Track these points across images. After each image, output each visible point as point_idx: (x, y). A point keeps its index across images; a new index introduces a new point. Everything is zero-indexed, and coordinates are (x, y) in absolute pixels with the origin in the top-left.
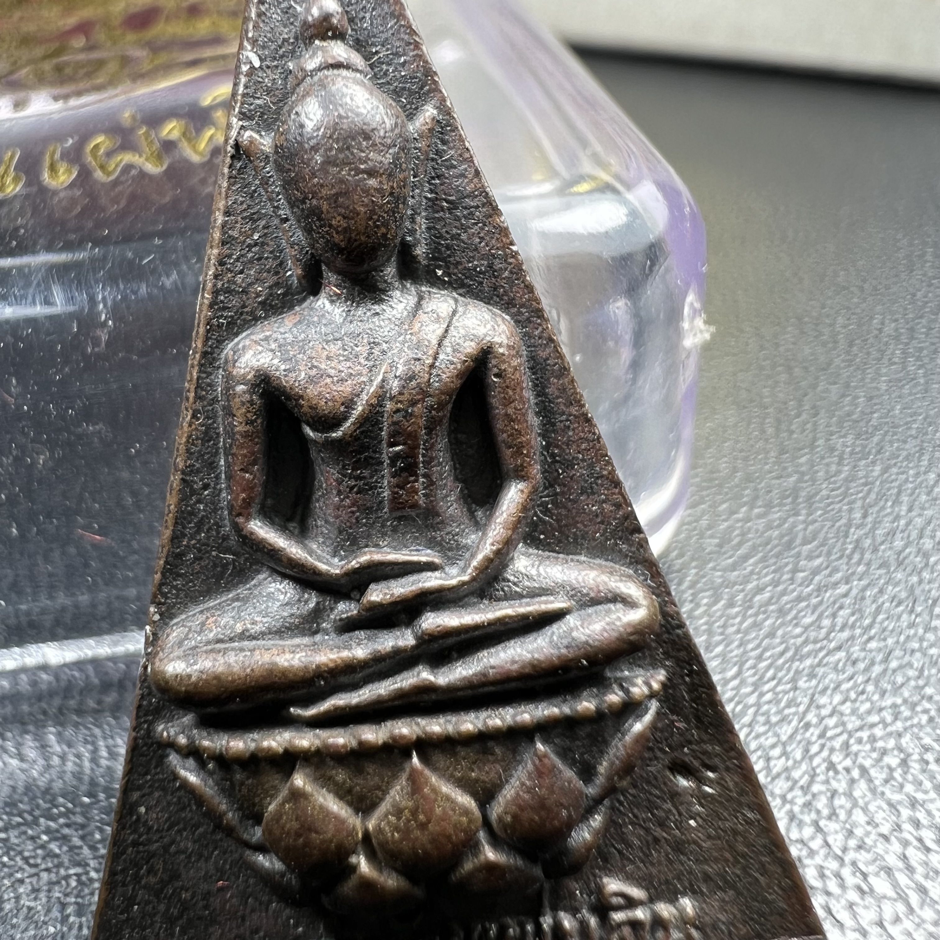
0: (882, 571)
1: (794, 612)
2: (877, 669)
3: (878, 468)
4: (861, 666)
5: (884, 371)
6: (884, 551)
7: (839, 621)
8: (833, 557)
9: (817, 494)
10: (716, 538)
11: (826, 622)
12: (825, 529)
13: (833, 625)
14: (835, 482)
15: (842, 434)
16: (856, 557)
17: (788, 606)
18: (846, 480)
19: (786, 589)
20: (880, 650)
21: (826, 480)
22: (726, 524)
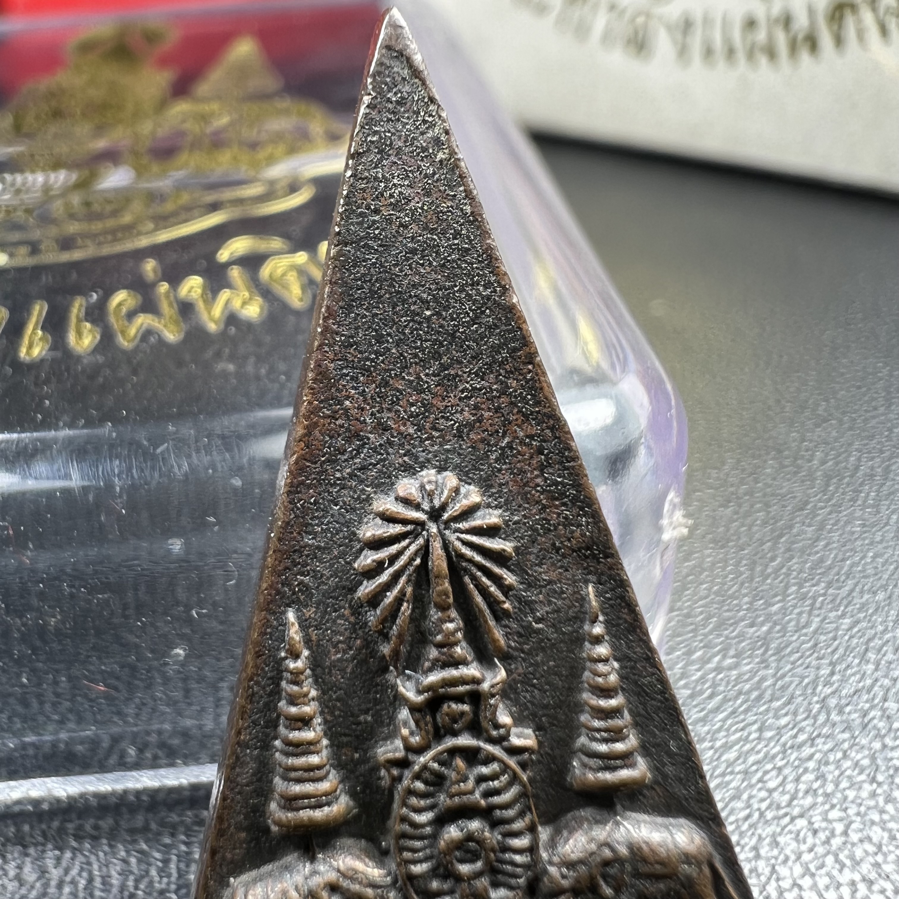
0: (846, 735)
1: (759, 774)
2: (837, 842)
3: (847, 621)
4: (822, 836)
5: (858, 514)
6: (849, 713)
7: (802, 787)
8: (799, 718)
9: (787, 646)
10: (689, 689)
11: (790, 787)
12: (793, 686)
13: (797, 791)
14: (806, 635)
15: (814, 582)
16: (822, 718)
17: (754, 768)
18: (815, 632)
19: (753, 749)
20: (841, 820)
21: (796, 631)
22: (699, 674)
